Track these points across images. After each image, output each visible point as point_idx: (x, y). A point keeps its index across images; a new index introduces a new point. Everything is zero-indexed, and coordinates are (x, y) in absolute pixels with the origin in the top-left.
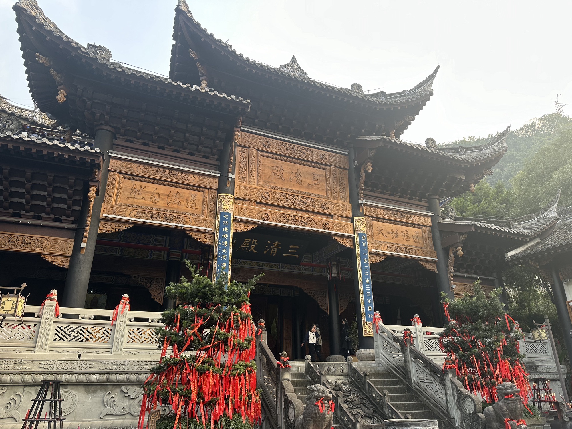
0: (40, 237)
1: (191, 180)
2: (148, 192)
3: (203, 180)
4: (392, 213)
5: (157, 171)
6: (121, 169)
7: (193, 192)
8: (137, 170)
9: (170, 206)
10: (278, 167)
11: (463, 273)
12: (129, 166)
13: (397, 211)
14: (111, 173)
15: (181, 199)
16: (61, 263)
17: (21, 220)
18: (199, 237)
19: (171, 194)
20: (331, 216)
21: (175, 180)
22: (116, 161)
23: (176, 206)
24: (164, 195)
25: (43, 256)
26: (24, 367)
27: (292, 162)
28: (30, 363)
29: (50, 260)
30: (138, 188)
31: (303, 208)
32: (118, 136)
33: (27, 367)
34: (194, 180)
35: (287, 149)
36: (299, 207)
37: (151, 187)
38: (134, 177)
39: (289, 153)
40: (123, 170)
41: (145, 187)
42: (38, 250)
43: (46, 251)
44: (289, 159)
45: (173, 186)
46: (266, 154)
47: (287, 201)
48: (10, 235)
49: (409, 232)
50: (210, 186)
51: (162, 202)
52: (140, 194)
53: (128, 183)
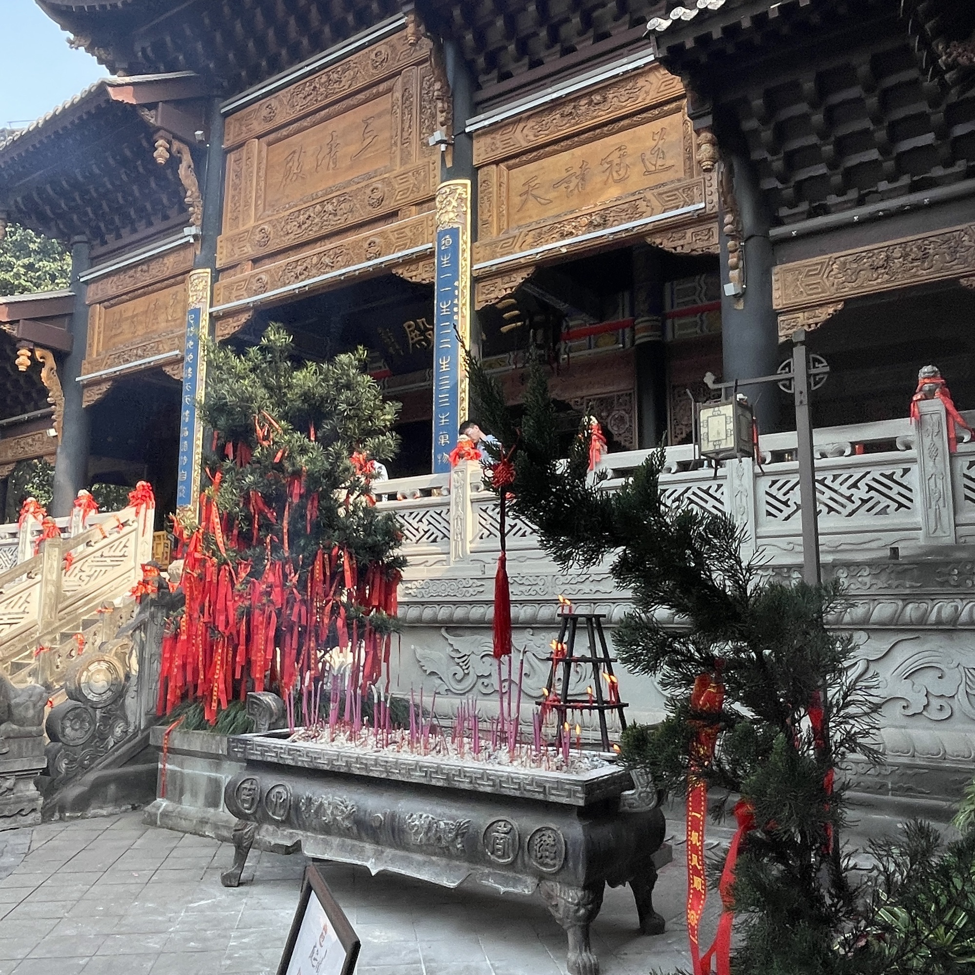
1: (166, 269)
2: (127, 319)
3: (179, 258)
6: (97, 297)
7: (174, 289)
8: (111, 287)
9: (149, 330)
12: (103, 286)
14: (91, 308)
15: (159, 311)
19: (150, 307)
20: (395, 214)
21: (149, 280)
22: (92, 285)
23: (155, 327)
24: (143, 313)
30: (118, 317)
31: (331, 229)
34: (168, 266)
36: (322, 232)
38: (111, 302)
39: (310, 104)
41: (124, 312)
44: (313, 119)
46: (274, 136)
49: (629, 147)
50: (187, 265)
52: (120, 326)
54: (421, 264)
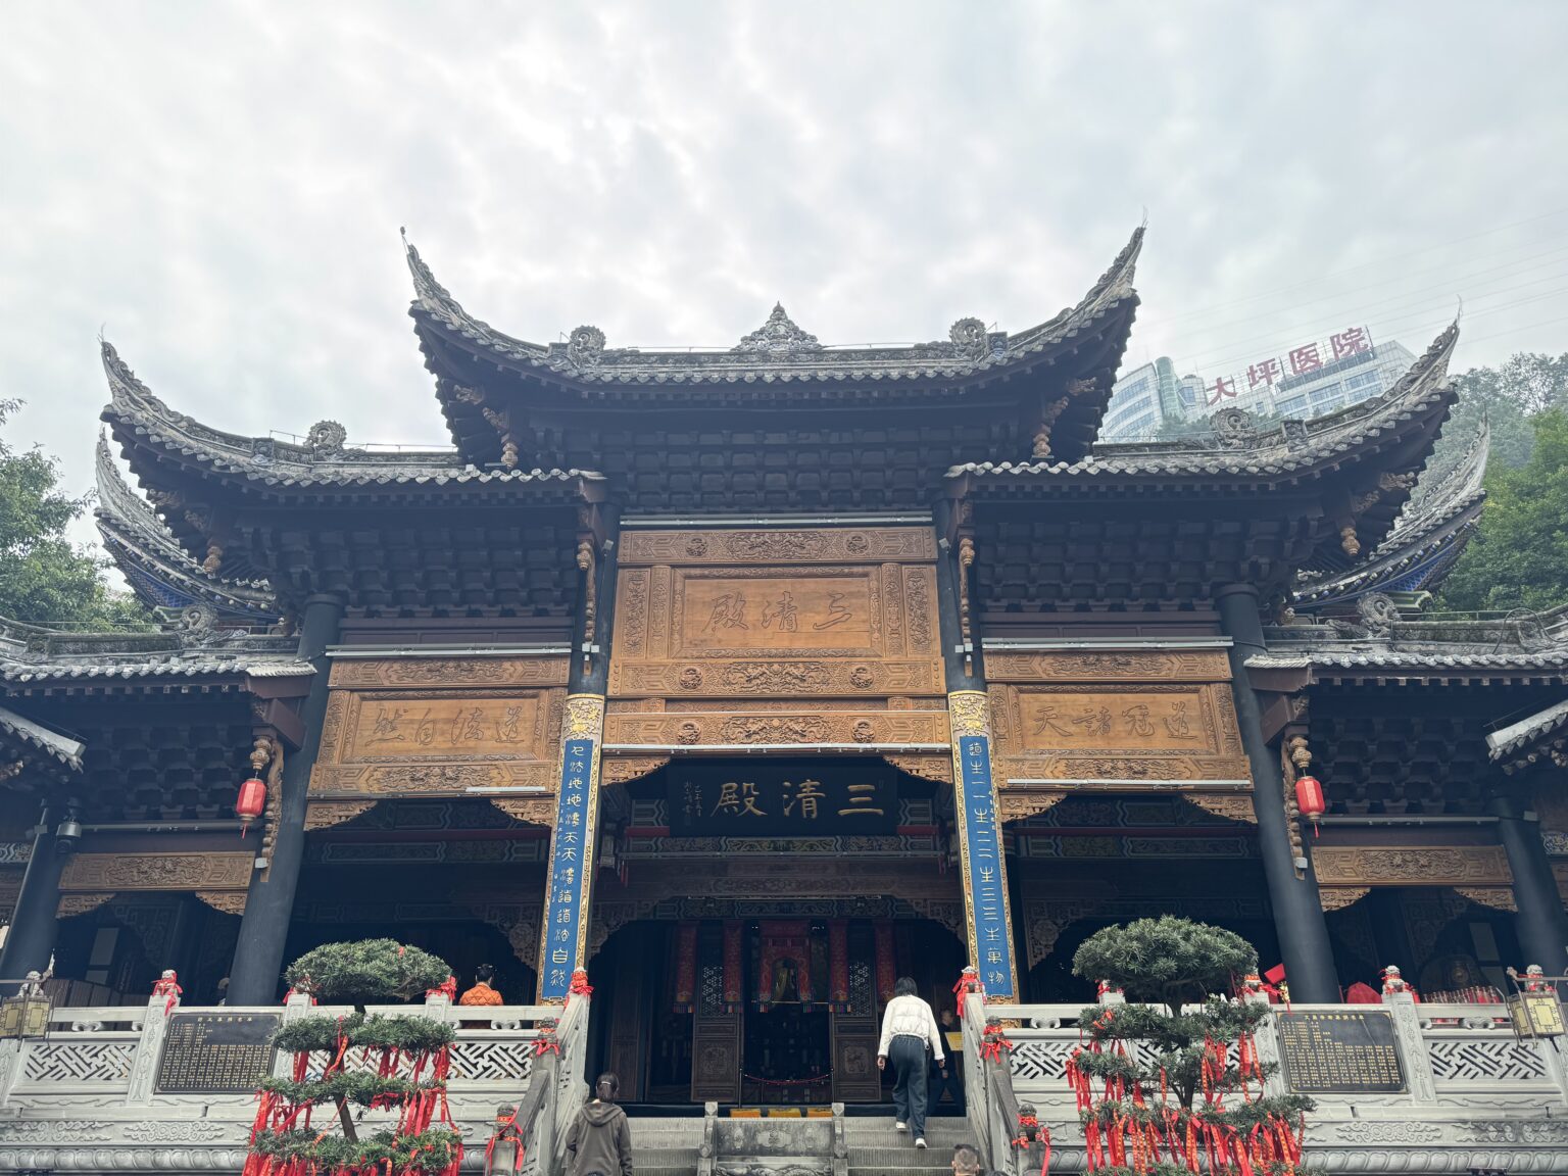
0: (191, 857)
1: (506, 675)
2: (412, 721)
3: (534, 669)
4: (1084, 662)
5: (429, 670)
6: (354, 682)
7: (512, 702)
8: (387, 676)
9: (459, 745)
10: (727, 597)
11: (1359, 813)
12: (369, 671)
13: (1099, 653)
14: (335, 693)
15: (482, 725)
16: (231, 907)
17: (159, 826)
18: (521, 810)
19: (462, 715)
20: (882, 700)
21: (470, 683)
22: (343, 665)
23: (471, 743)
24: (447, 721)
25: (198, 895)
26: (98, 1135)
27: (770, 576)
28: (110, 1129)
29: (210, 901)
30: (391, 716)
31: (798, 693)
32: (349, 608)
33: (103, 1137)
34: (512, 673)
35: (752, 547)
36: (784, 693)
37: (418, 709)
38: (381, 694)
39: (757, 556)
40: (359, 682)
41: (405, 711)
42: (189, 884)
43: (202, 883)
44: (759, 571)
45: (467, 698)
46: (698, 571)
47: (749, 681)
48: (140, 857)
49: (1152, 710)
50: (551, 680)
51: (440, 739)
52: (394, 729)
53: (371, 709)
54: (924, 759)
